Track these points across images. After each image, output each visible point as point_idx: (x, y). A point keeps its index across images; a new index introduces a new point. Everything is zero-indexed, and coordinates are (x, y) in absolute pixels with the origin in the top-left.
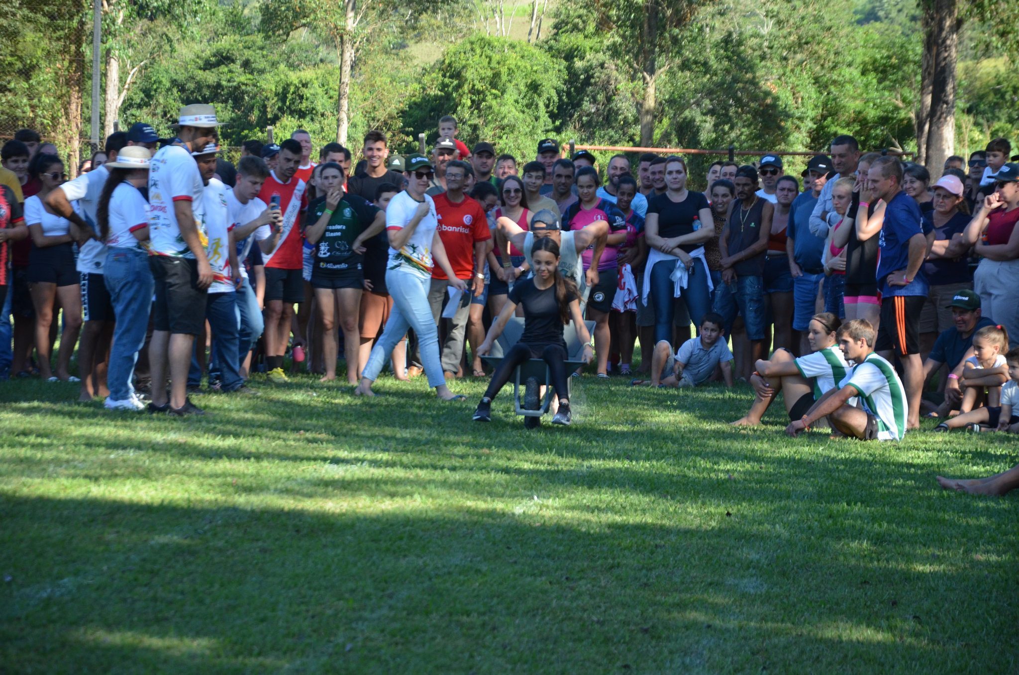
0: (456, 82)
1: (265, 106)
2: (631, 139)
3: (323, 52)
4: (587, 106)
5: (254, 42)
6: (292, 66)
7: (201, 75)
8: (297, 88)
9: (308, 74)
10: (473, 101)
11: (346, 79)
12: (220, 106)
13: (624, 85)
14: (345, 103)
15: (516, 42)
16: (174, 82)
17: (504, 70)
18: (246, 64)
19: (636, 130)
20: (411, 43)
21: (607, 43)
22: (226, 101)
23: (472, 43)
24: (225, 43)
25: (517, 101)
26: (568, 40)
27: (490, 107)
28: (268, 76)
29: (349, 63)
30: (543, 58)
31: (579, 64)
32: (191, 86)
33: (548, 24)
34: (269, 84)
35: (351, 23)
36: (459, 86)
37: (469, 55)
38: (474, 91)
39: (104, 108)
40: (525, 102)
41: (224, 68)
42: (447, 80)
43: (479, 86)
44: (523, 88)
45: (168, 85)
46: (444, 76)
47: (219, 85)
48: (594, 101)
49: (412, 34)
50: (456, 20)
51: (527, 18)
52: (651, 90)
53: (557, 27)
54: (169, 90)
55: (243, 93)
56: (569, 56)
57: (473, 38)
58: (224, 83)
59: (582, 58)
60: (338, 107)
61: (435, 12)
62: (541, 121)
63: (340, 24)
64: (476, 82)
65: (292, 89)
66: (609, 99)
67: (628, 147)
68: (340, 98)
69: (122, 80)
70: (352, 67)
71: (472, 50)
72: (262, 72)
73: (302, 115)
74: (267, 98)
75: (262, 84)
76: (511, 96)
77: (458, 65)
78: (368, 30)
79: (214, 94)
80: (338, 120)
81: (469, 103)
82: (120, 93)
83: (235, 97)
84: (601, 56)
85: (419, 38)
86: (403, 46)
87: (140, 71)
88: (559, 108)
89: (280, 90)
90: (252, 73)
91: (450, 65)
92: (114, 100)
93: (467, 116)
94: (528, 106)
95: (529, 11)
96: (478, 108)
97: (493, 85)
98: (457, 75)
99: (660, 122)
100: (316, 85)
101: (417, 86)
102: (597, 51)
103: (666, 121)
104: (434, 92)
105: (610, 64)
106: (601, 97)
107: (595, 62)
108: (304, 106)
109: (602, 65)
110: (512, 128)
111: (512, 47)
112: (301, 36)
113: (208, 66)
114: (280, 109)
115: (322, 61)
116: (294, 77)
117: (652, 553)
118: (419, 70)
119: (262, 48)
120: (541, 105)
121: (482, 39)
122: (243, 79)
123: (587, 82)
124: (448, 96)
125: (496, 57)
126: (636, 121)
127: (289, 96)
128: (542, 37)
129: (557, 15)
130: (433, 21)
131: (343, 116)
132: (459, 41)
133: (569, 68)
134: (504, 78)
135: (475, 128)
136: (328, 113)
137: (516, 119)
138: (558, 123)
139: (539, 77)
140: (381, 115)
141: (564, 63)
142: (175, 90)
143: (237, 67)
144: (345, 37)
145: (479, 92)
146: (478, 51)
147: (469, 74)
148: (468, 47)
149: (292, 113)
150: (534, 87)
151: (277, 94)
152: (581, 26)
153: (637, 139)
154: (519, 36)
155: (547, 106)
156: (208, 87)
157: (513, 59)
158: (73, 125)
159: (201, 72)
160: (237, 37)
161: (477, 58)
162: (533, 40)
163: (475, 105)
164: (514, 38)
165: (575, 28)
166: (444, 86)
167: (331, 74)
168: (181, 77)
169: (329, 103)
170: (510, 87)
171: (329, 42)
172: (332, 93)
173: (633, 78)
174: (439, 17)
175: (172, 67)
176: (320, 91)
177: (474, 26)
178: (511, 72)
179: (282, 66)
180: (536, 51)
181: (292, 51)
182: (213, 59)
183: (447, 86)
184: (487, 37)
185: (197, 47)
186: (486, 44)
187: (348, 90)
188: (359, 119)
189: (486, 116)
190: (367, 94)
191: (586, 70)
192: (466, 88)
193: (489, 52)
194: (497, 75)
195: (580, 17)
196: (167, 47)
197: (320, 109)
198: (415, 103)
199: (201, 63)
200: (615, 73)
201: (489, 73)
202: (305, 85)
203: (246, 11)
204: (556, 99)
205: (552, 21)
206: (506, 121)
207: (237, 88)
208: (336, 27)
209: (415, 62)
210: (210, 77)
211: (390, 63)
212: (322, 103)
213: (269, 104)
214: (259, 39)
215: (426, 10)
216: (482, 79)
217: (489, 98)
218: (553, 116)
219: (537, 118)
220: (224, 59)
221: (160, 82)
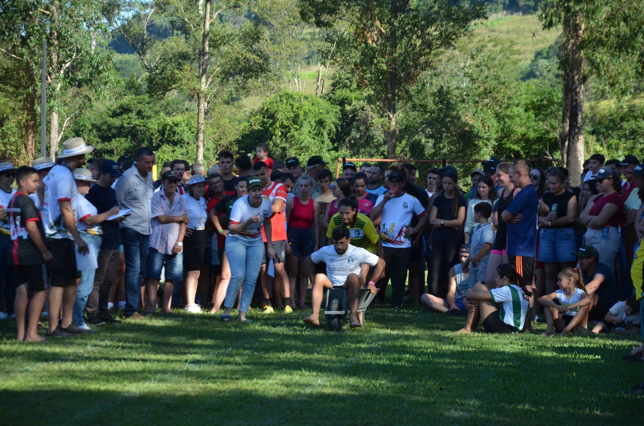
0: (271, 121)
1: (151, 139)
2: (382, 154)
3: (187, 104)
4: (354, 133)
5: (144, 100)
6: (168, 114)
7: (110, 120)
8: (171, 127)
9: (178, 118)
10: (282, 133)
11: (202, 121)
12: (123, 140)
13: (376, 120)
14: (201, 136)
15: (308, 95)
16: (94, 125)
17: (301, 113)
18: (139, 113)
19: (384, 148)
20: (243, 97)
21: (365, 94)
22: (126, 137)
23: (281, 96)
24: (126, 100)
25: (310, 132)
26: (341, 93)
27: (293, 136)
28: (153, 120)
29: (203, 110)
30: (326, 105)
31: (348, 108)
32: (105, 127)
33: (328, 83)
34: (154, 125)
35: (204, 86)
36: (273, 123)
37: (279, 104)
38: (282, 126)
39: (49, 143)
40: (315, 132)
41: (125, 116)
42: (265, 120)
43: (286, 123)
44: (313, 124)
45: (90, 127)
46: (264, 117)
47: (122, 127)
48: (358, 130)
49: (242, 92)
50: (271, 82)
51: (315, 80)
52: (393, 123)
53: (334, 85)
54: (90, 130)
55: (137, 131)
56: (342, 103)
57: (281, 94)
58: (125, 125)
59: (350, 104)
60: (197, 138)
61: (257, 78)
62: (326, 143)
63: (197, 87)
64: (284, 121)
65: (168, 128)
66: (367, 129)
67: (380, 159)
68: (198, 133)
69: (60, 125)
70: (206, 114)
71: (281, 101)
72: (149, 117)
73: (175, 144)
74: (152, 134)
75: (150, 125)
76: (306, 129)
77: (272, 111)
78: (215, 90)
79: (120, 132)
80: (198, 147)
81: (280, 134)
82: (59, 132)
83: (133, 133)
84: (362, 103)
85: (247, 94)
86: (238, 99)
87: (72, 119)
88: (336, 135)
89: (161, 128)
90: (143, 118)
91: (267, 110)
92: (56, 137)
93: (279, 142)
94: (317, 135)
95: (316, 75)
96: (285, 137)
97: (295, 122)
98: (272, 116)
99: (400, 143)
100: (183, 125)
101: (246, 124)
102: (359, 100)
103: (404, 142)
104: (257, 127)
105: (368, 108)
106: (362, 128)
107: (358, 107)
108: (176, 138)
109: (363, 108)
110: (307, 148)
111: (306, 98)
112: (172, 95)
113: (115, 115)
114: (161, 141)
115: (187, 110)
116: (169, 120)
117: (393, 414)
118: (247, 114)
119: (149, 103)
120: (325, 134)
121: (287, 94)
122: (137, 122)
123: (353, 119)
124: (266, 130)
125: (296, 105)
126: (385, 143)
127: (167, 132)
128: (325, 92)
129: (334, 78)
130: (255, 83)
131: (201, 144)
132: (273, 96)
133: (341, 111)
134: (302, 118)
135: (284, 149)
136: (191, 142)
137: (310, 143)
138: (336, 145)
139: (323, 117)
140: (225, 142)
141: (339, 108)
142: (94, 131)
143: (133, 115)
144: (201, 95)
145: (286, 127)
146: (285, 101)
147: (279, 116)
148: (279, 99)
149: (168, 142)
150: (321, 123)
151: (159, 131)
152: (349, 84)
153: (386, 153)
154: (310, 91)
155: (329, 134)
156: (116, 128)
157: (307, 106)
158: (30, 154)
159: (110, 119)
160: (133, 96)
161: (284, 106)
162: (319, 94)
163: (284, 135)
164: (307, 94)
165: (345, 86)
166: (264, 123)
167: (192, 118)
168: (98, 122)
169: (192, 136)
170: (306, 123)
171: (191, 98)
172: (193, 129)
173: (382, 116)
174: (259, 80)
175: (92, 116)
176: (186, 128)
177: (282, 86)
178: (306, 114)
179: (162, 114)
180: (321, 101)
181: (168, 104)
182: (118, 111)
183: (266, 123)
184: (290, 92)
185: (108, 104)
186: (290, 97)
187: (202, 127)
188: (211, 145)
189: (291, 141)
190: (215, 130)
191: (354, 111)
192: (278, 124)
193: (291, 102)
194: (297, 116)
195: (348, 79)
196: (88, 104)
197: (186, 140)
198: (246, 135)
199: (110, 113)
200: (371, 113)
201: (292, 115)
202: (176, 125)
203: (139, 80)
204: (334, 130)
205: (331, 82)
206: (303, 144)
207: (134, 127)
208: (194, 88)
209: (245, 109)
210: (117, 122)
211: (229, 110)
212: (187, 136)
213: (154, 138)
214: (146, 97)
215: (251, 77)
216: (287, 119)
217: (292, 130)
218: (333, 141)
219: (323, 142)
220: (125, 110)
221: (85, 126)
